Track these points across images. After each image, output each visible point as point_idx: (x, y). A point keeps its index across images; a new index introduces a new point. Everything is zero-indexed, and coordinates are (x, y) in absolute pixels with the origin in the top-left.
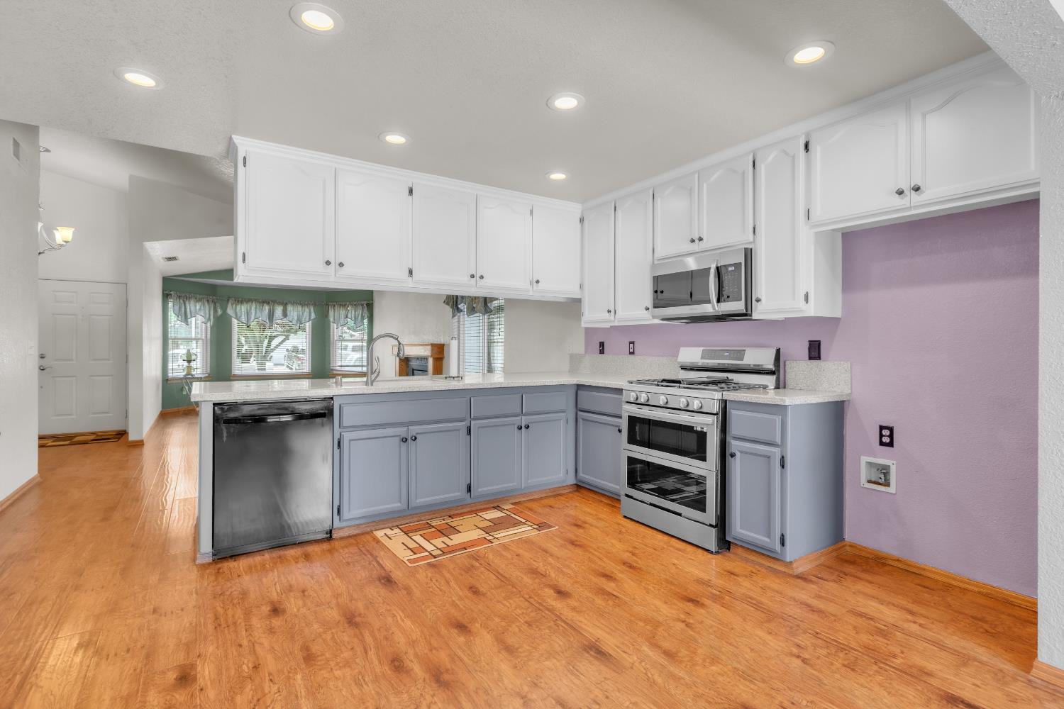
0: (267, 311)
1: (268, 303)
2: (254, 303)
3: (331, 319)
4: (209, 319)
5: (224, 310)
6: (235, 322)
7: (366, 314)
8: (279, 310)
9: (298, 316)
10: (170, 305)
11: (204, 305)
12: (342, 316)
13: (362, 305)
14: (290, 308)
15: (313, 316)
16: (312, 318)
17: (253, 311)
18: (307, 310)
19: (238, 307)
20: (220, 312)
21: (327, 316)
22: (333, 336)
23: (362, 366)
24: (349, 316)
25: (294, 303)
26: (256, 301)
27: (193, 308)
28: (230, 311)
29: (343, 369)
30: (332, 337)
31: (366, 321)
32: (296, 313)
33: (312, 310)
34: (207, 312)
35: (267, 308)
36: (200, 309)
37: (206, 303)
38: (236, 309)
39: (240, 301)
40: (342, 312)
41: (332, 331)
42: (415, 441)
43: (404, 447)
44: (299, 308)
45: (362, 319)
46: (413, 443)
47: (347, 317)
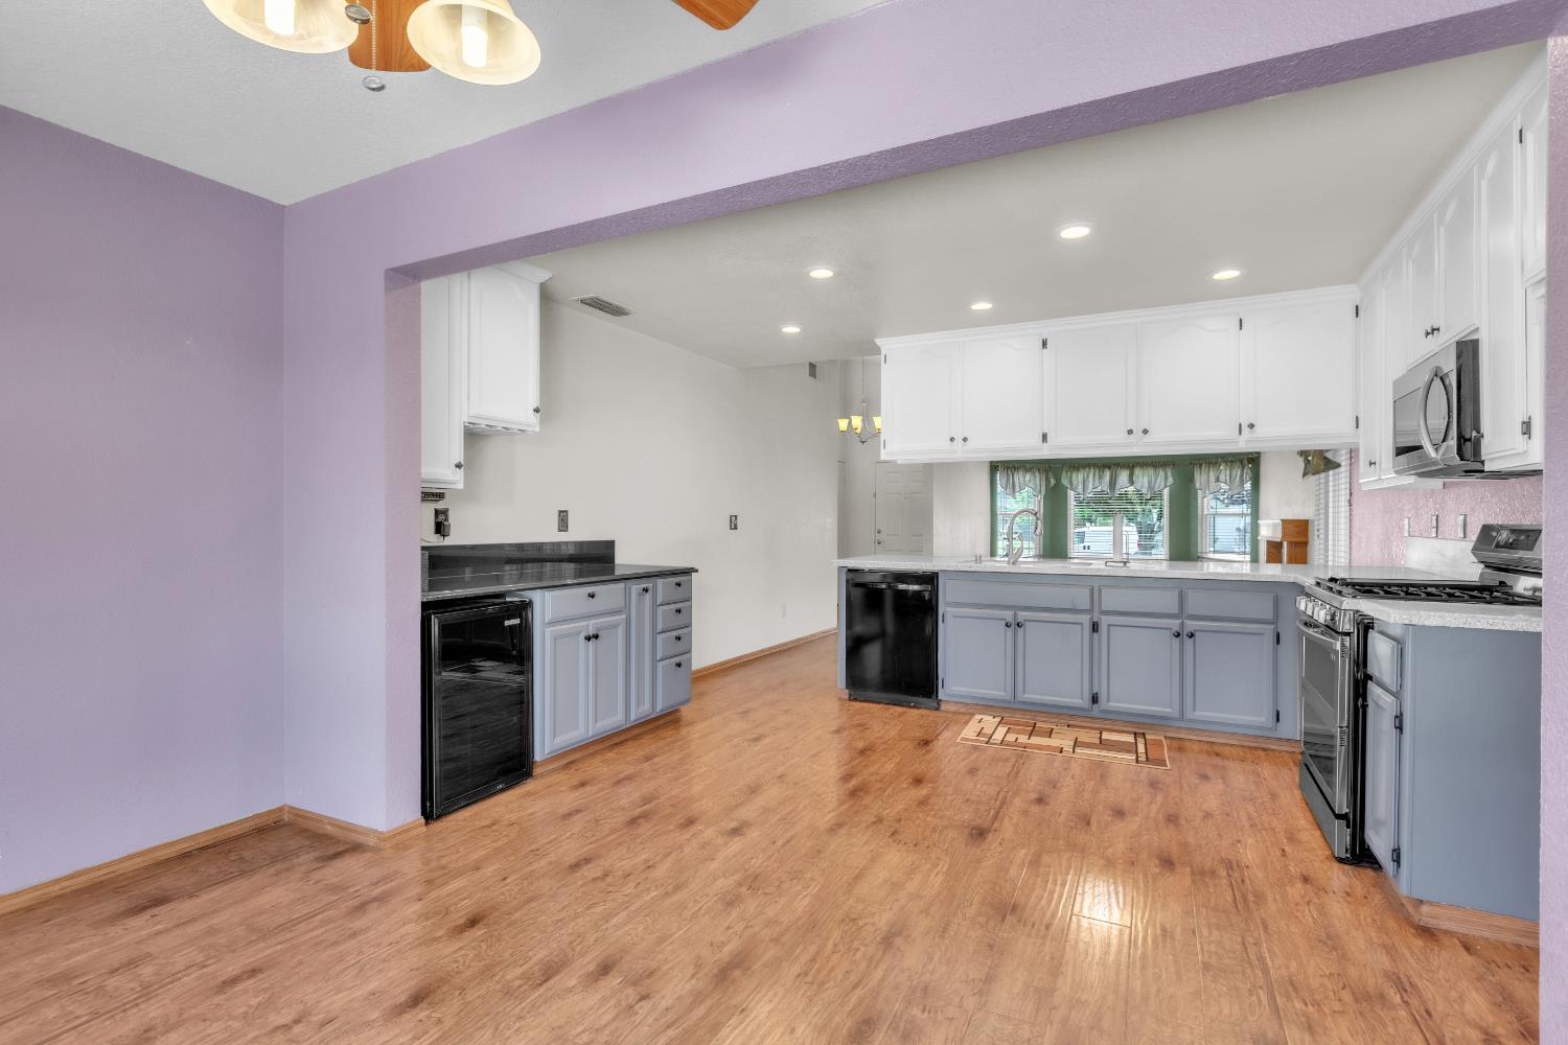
0: (1108, 477)
1: (1109, 468)
2: (1092, 470)
3: (1198, 486)
4: (1040, 492)
5: (1058, 480)
6: (1071, 494)
7: (1248, 474)
8: (1123, 476)
9: (1149, 483)
11: (1034, 475)
12: (1212, 479)
13: (1241, 462)
14: (1138, 472)
15: (1170, 480)
16: (1169, 484)
17: (1091, 479)
18: (1162, 473)
19: (1074, 475)
20: (1053, 482)
21: (1191, 480)
22: (1203, 509)
23: (1245, 553)
24: (1222, 478)
25: (1143, 465)
26: (1095, 469)
27: (1021, 479)
28: (1065, 481)
30: (1199, 510)
31: (1247, 486)
32: (1146, 480)
33: (1169, 474)
34: (1038, 483)
35: (1107, 474)
36: (1030, 481)
37: (1037, 474)
38: (1071, 477)
39: (1076, 468)
40: (1212, 474)
41: (1199, 502)
42: (1022, 628)
43: (1010, 632)
44: (1151, 471)
45: (1242, 482)
46: (1020, 630)
47: (1218, 480)
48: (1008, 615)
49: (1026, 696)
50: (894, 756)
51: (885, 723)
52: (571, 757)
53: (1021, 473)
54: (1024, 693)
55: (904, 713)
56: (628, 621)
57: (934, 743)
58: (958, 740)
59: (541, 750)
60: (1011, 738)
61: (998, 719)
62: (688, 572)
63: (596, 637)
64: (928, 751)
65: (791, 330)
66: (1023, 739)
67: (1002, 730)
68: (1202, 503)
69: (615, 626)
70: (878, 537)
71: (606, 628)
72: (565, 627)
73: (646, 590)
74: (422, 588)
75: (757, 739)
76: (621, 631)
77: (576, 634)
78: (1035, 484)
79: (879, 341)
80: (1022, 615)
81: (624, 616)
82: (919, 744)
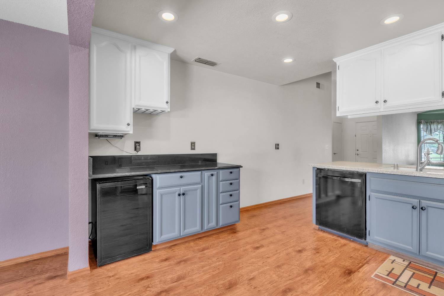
10: (422, 126)
27: (435, 127)
42: (425, 211)
43: (416, 212)
46: (424, 213)
48: (415, 202)
49: (428, 253)
50: (324, 279)
51: (330, 251)
52: (173, 244)
54: (427, 251)
55: (345, 245)
56: (202, 188)
57: (356, 273)
58: (372, 276)
59: (157, 239)
60: (414, 283)
61: (406, 263)
62: (238, 167)
63: (184, 194)
64: (348, 281)
65: (288, 60)
66: (424, 286)
67: (408, 273)
69: (196, 190)
70: (357, 152)
71: (189, 190)
72: (174, 189)
73: (212, 175)
74: (89, 174)
75: (257, 248)
76: (199, 192)
77: (174, 193)
79: (335, 60)
80: (424, 203)
81: (201, 186)
82: (345, 272)
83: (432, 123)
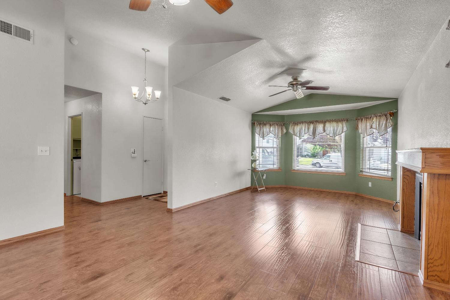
0: (312, 128)
1: (313, 123)
2: (304, 124)
3: (360, 131)
4: (278, 136)
5: (287, 129)
6: (294, 137)
7: (390, 123)
8: (320, 127)
9: (334, 130)
11: (275, 127)
12: (368, 127)
13: (386, 115)
14: (328, 125)
15: (345, 129)
16: (344, 131)
17: (303, 129)
18: (341, 125)
19: (296, 127)
20: (285, 131)
21: (357, 128)
22: (363, 144)
24: (374, 126)
25: (330, 121)
26: (306, 122)
27: (268, 130)
28: (291, 131)
29: (372, 171)
31: (390, 130)
32: (332, 128)
33: (344, 125)
35: (312, 126)
36: (272, 130)
37: (277, 127)
38: (294, 129)
39: (296, 123)
40: (368, 124)
41: (361, 140)
44: (335, 124)
45: (386, 128)
47: (371, 127)
53: (268, 126)
68: (363, 141)
78: (275, 132)
83: (265, 125)
